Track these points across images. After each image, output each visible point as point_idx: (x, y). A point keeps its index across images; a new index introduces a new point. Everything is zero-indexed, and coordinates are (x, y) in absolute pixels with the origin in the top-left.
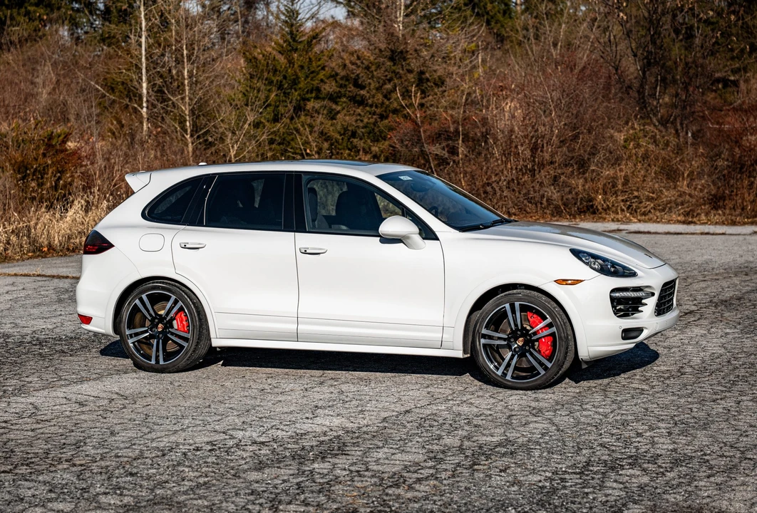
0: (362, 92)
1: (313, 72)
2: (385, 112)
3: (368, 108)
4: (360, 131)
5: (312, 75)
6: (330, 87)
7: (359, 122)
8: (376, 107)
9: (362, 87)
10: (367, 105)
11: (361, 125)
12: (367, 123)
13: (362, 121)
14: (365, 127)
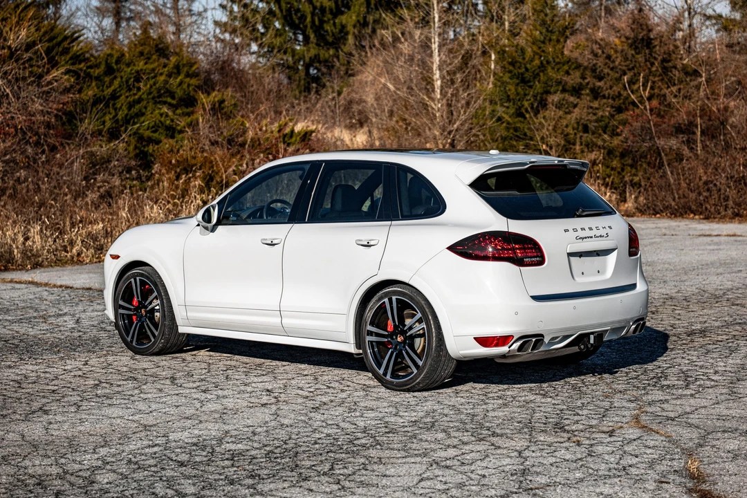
0: (600, 84)
1: (559, 63)
2: (624, 103)
3: (605, 101)
4: (592, 126)
5: (558, 66)
6: (574, 79)
7: (591, 115)
8: (614, 100)
9: (600, 79)
10: (604, 97)
11: (595, 118)
12: (602, 116)
13: (595, 114)
14: (596, 121)
